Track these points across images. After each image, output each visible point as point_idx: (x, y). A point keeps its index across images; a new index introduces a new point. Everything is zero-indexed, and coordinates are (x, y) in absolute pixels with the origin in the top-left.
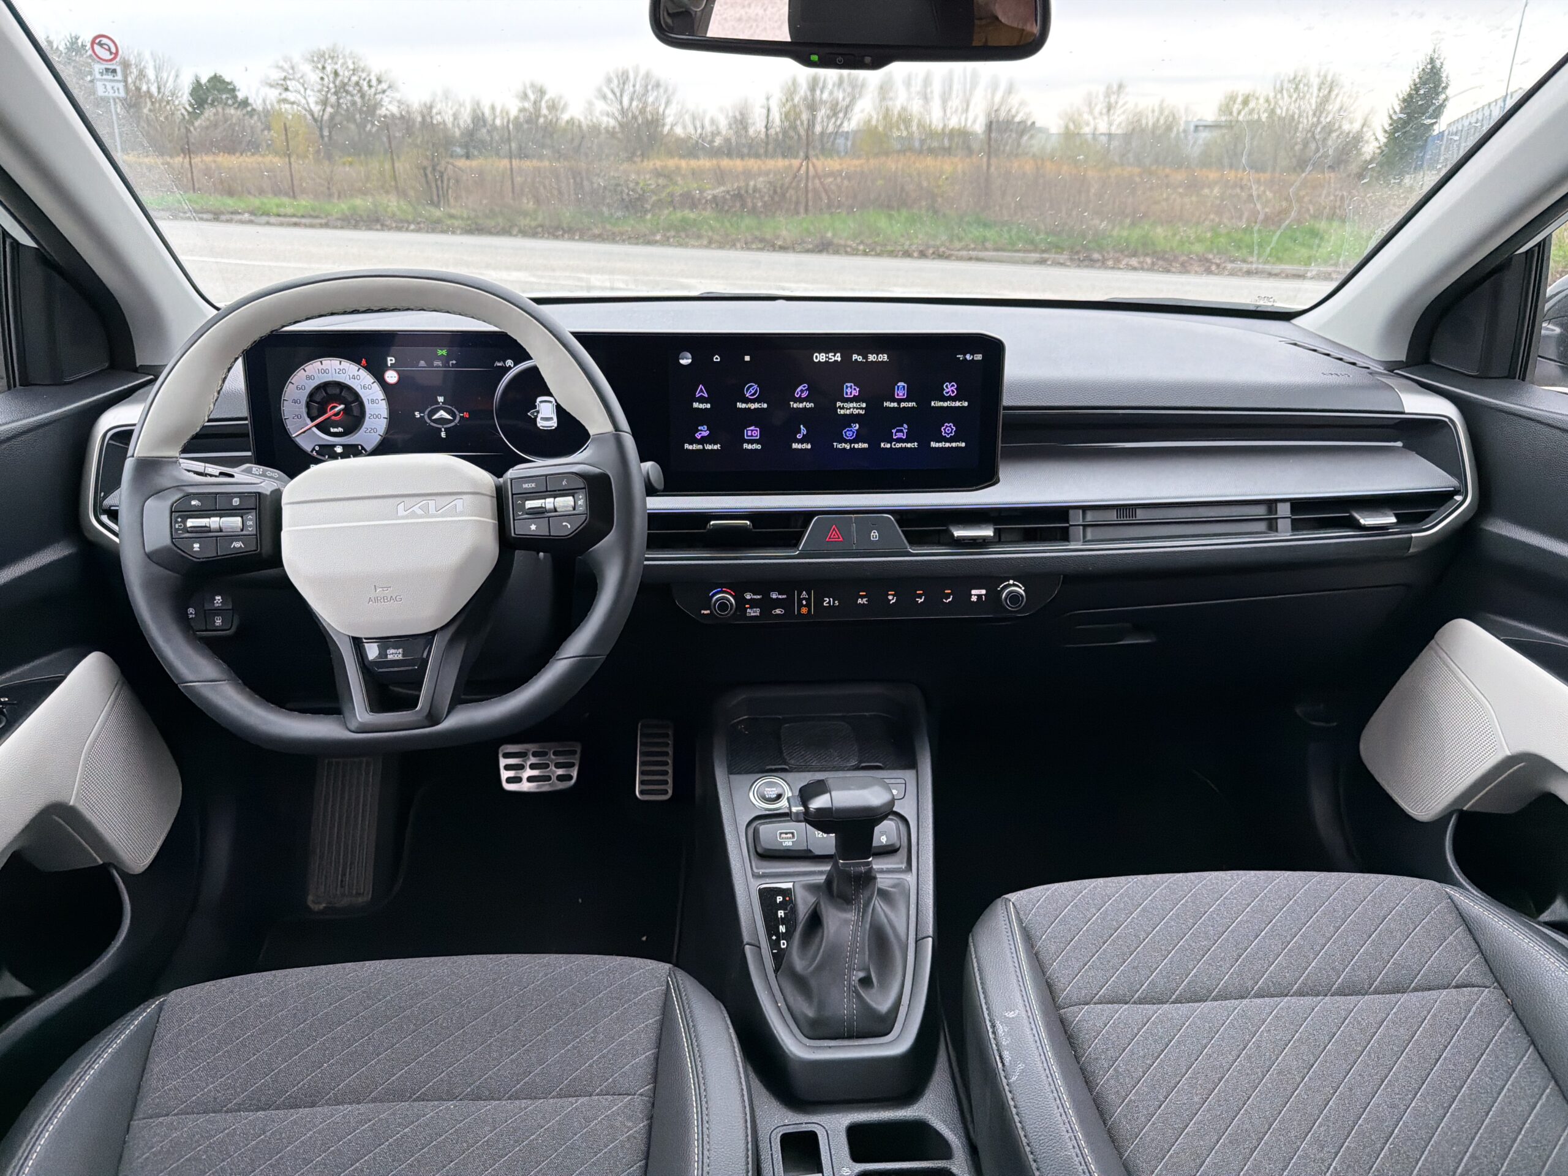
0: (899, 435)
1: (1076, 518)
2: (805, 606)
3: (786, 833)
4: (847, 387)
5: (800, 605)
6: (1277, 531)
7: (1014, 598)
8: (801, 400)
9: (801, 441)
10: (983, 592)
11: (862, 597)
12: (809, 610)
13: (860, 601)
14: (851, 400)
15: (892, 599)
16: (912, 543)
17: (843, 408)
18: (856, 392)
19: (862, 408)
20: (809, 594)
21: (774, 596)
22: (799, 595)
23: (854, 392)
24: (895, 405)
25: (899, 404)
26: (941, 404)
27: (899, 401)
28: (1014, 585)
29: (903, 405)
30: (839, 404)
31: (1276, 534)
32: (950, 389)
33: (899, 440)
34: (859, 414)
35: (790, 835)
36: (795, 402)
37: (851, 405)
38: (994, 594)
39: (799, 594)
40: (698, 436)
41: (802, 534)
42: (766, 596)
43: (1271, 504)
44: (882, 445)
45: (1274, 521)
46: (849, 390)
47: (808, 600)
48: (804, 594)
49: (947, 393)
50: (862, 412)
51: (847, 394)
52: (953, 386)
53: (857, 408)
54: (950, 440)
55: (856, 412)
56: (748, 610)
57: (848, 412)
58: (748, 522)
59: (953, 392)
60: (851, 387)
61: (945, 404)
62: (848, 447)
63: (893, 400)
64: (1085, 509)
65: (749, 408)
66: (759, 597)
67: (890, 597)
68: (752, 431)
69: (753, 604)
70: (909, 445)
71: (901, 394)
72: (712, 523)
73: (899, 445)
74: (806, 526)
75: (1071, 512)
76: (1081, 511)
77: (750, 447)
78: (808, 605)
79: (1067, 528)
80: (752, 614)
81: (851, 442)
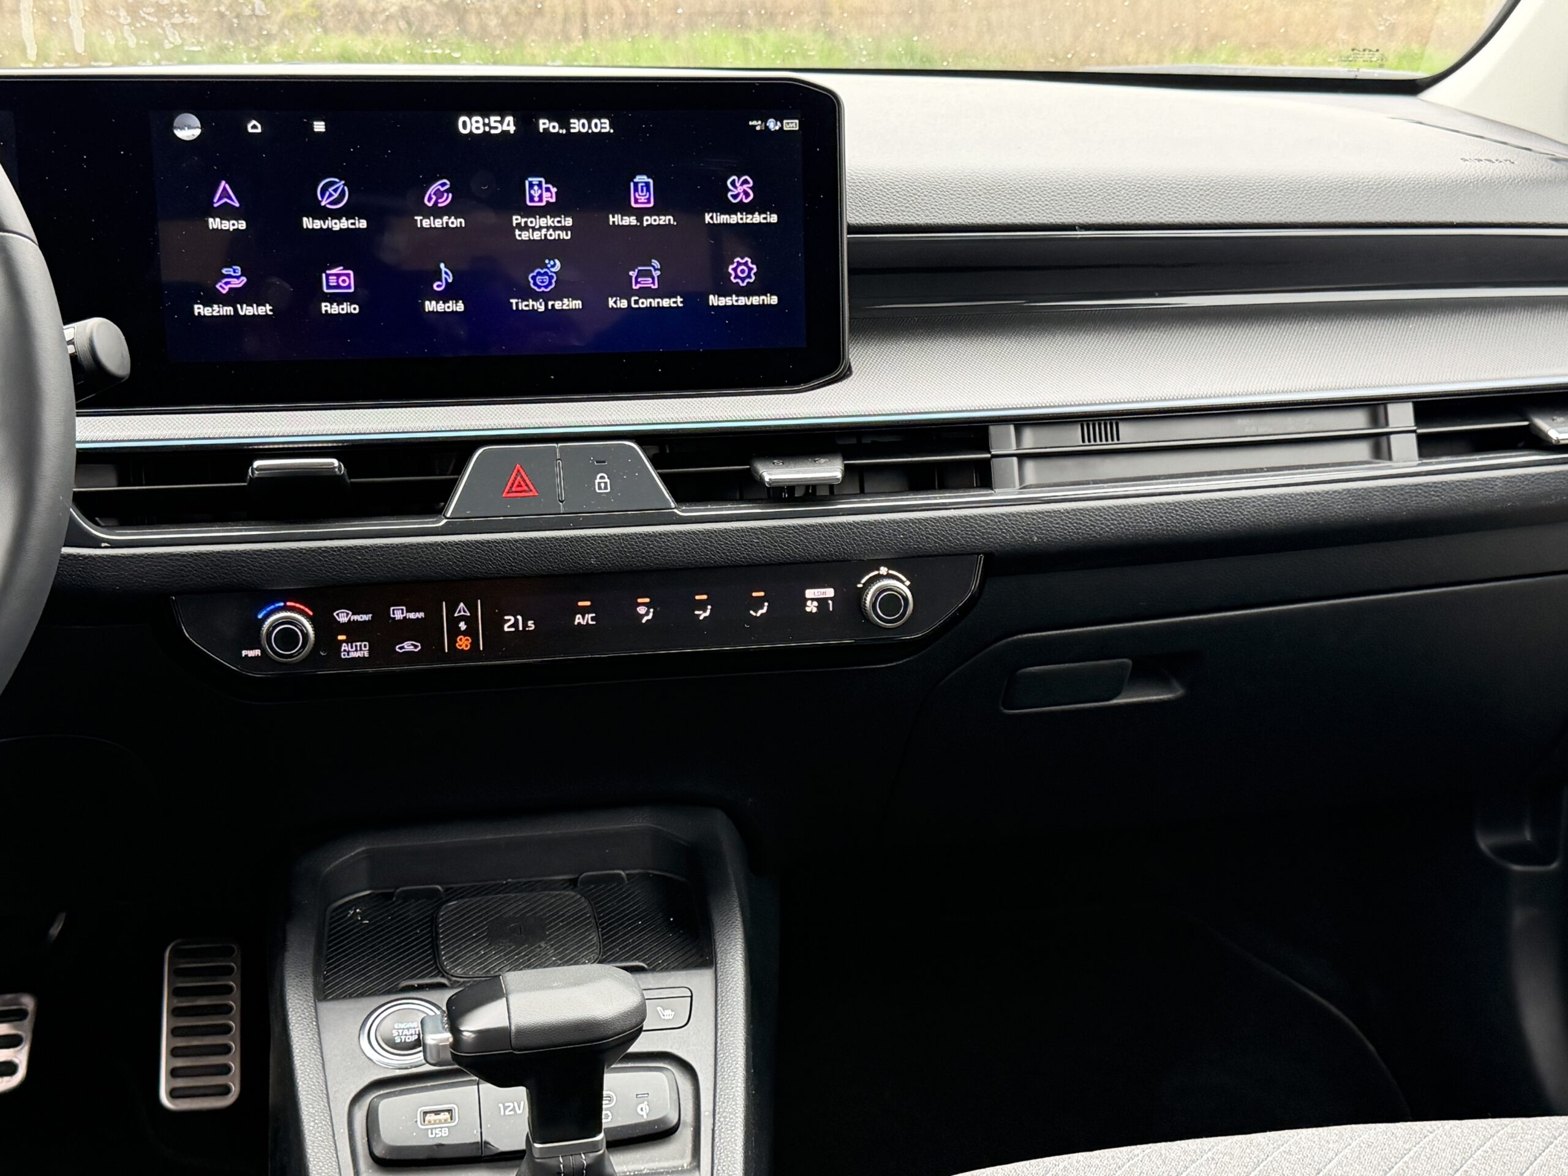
0: (646, 282)
1: (1004, 441)
2: (465, 633)
3: (437, 1112)
4: (531, 185)
5: (454, 632)
6: (1390, 458)
7: (891, 602)
8: (437, 212)
9: (443, 297)
10: (830, 592)
11: (584, 611)
12: (475, 643)
13: (579, 619)
14: (542, 212)
15: (645, 613)
16: (681, 498)
17: (526, 228)
18: (550, 196)
19: (564, 228)
20: (472, 608)
21: (398, 613)
22: (451, 612)
23: (546, 195)
24: (632, 221)
25: (640, 219)
26: (723, 219)
27: (640, 213)
28: (889, 576)
29: (648, 220)
30: (516, 219)
31: (1388, 463)
32: (740, 189)
33: (645, 293)
34: (559, 241)
35: (447, 1115)
36: (426, 216)
37: (543, 222)
38: (851, 598)
39: (451, 610)
40: (223, 288)
41: (452, 485)
42: (381, 615)
43: (1375, 406)
44: (611, 303)
45: (1384, 439)
46: (536, 192)
47: (471, 621)
48: (462, 609)
49: (735, 197)
50: (566, 236)
51: (532, 199)
52: (746, 182)
53: (555, 229)
54: (748, 292)
55: (553, 235)
56: (344, 647)
57: (537, 236)
58: (335, 462)
59: (747, 195)
60: (540, 185)
61: (733, 219)
62: (542, 309)
63: (627, 211)
64: (1021, 423)
65: (329, 230)
66: (366, 617)
67: (642, 610)
68: (338, 276)
69: (354, 632)
70: (666, 303)
71: (643, 200)
72: (257, 464)
73: (644, 303)
74: (460, 470)
75: (993, 429)
76: (1012, 428)
77: (334, 309)
78: (471, 632)
79: (987, 462)
80: (353, 655)
81: (546, 297)
